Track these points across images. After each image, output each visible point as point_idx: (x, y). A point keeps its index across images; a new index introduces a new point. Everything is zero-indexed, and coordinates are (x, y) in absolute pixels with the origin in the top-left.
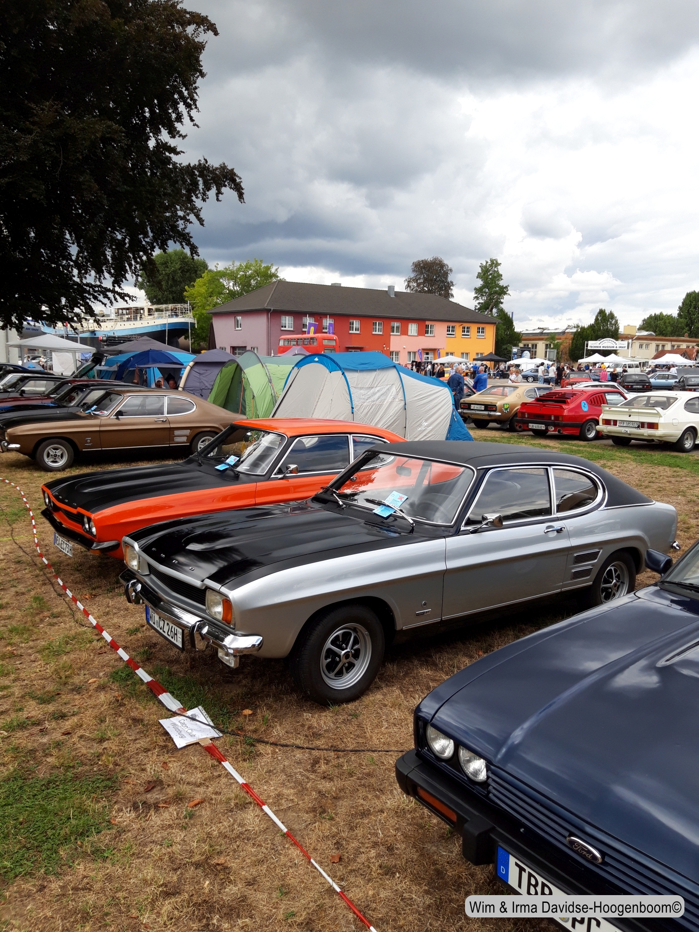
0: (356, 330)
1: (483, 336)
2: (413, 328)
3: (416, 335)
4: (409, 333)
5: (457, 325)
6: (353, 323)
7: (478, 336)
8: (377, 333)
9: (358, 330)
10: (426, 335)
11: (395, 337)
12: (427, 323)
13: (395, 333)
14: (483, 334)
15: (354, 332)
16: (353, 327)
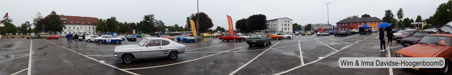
7: (378, 24)
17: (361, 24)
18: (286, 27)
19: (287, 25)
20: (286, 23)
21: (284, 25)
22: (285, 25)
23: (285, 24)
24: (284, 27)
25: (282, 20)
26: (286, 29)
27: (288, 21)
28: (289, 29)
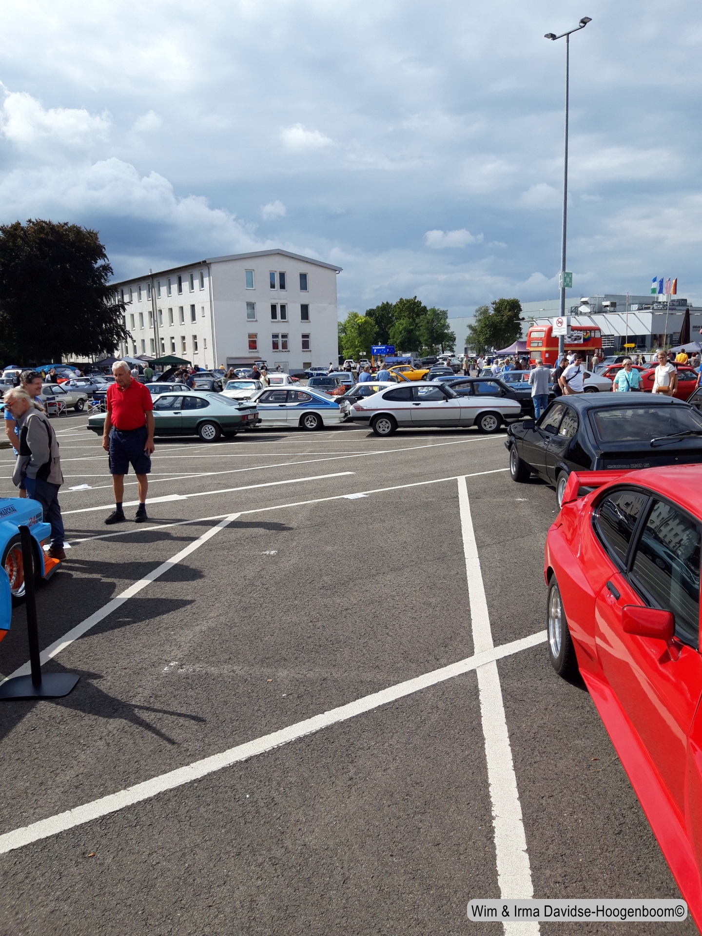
18: (280, 328)
19: (293, 312)
20: (278, 297)
21: (263, 311)
22: (278, 312)
23: (274, 307)
24: (265, 328)
25: (250, 272)
26: (279, 343)
27: (303, 277)
28: (306, 345)
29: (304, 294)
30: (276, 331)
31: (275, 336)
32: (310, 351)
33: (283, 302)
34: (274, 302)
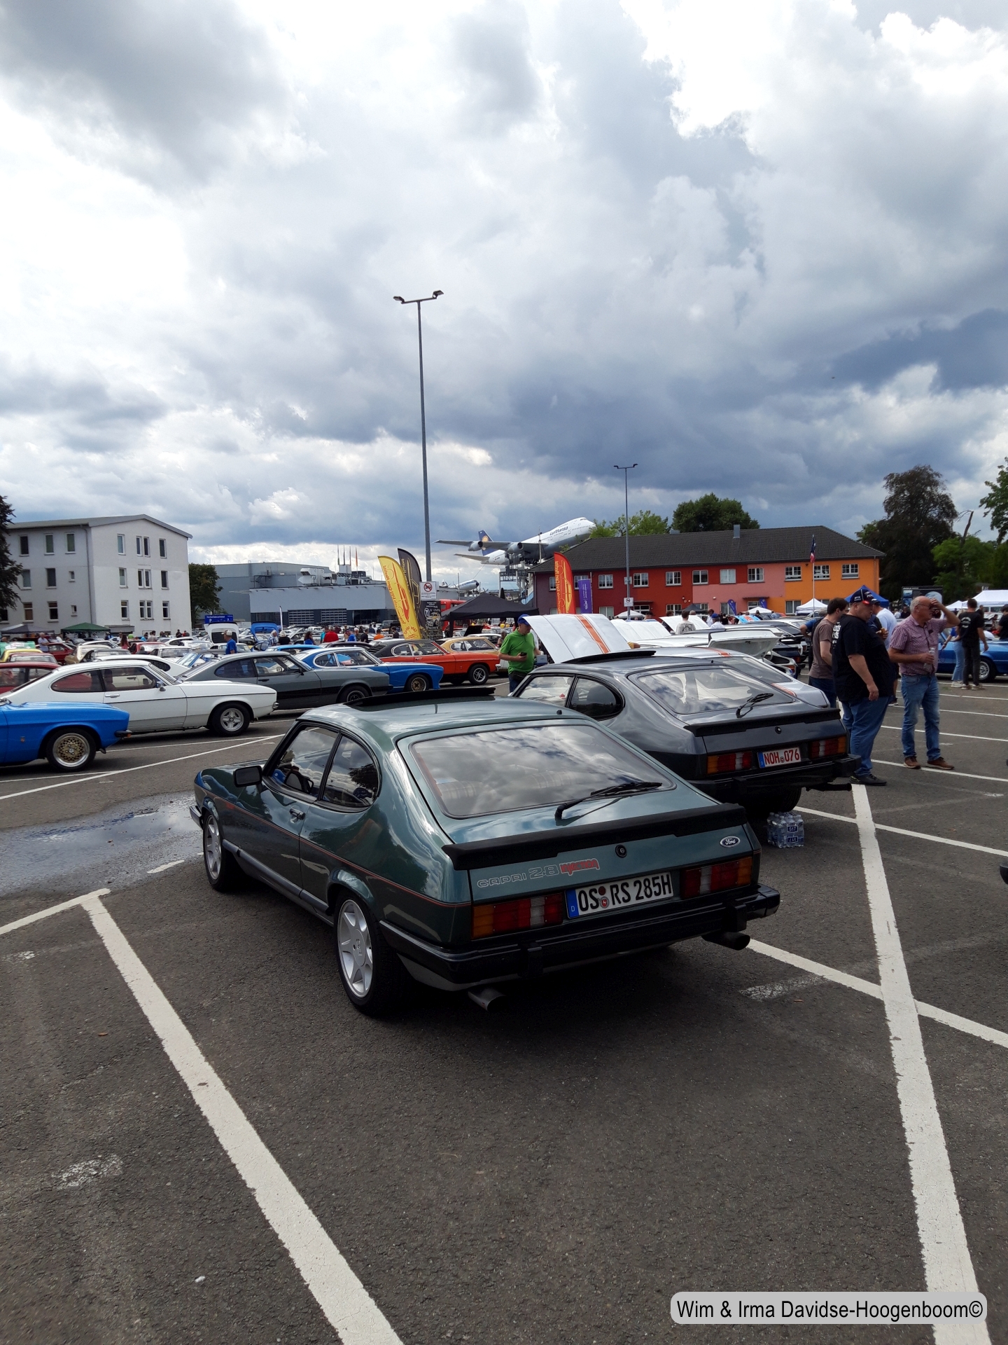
0: (643, 584)
1: (857, 575)
2: (728, 576)
3: (734, 580)
4: (721, 582)
5: (802, 566)
6: (639, 577)
7: (843, 576)
8: (674, 584)
9: (646, 583)
10: (749, 581)
11: (696, 587)
12: (750, 567)
13: (700, 583)
14: (856, 573)
15: (641, 585)
16: (639, 581)
17: (716, 580)
18: (146, 596)
19: (157, 578)
20: (143, 563)
21: (132, 576)
22: (143, 578)
23: (140, 574)
24: (135, 595)
25: (120, 538)
26: (146, 610)
27: (162, 543)
28: (165, 613)
29: (163, 560)
30: (143, 598)
31: (142, 604)
32: (170, 619)
33: (145, 568)
34: (141, 567)
